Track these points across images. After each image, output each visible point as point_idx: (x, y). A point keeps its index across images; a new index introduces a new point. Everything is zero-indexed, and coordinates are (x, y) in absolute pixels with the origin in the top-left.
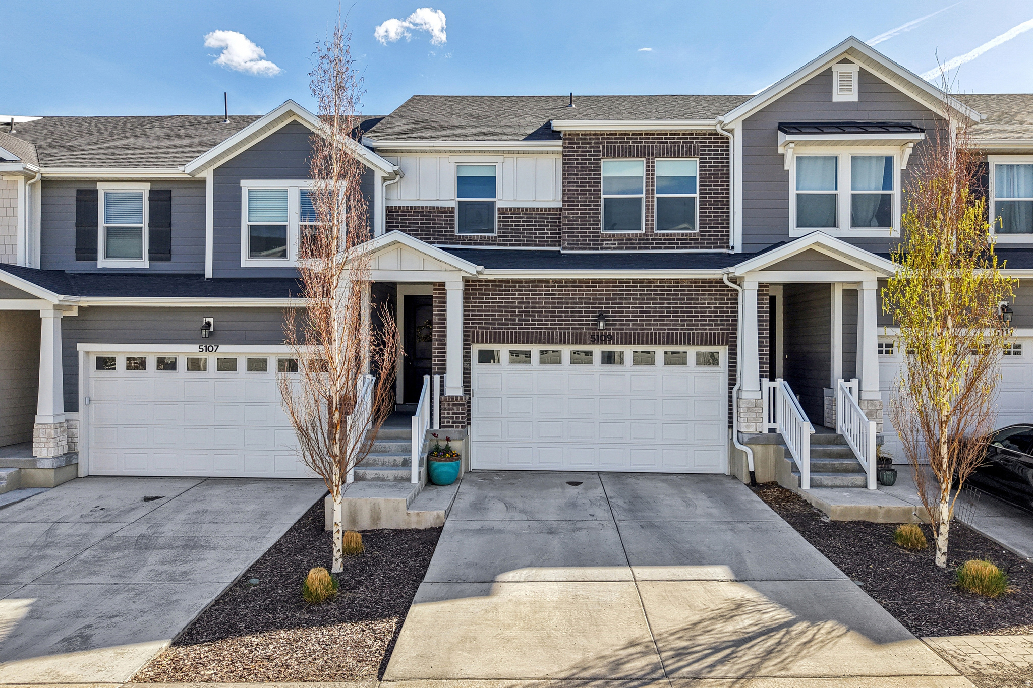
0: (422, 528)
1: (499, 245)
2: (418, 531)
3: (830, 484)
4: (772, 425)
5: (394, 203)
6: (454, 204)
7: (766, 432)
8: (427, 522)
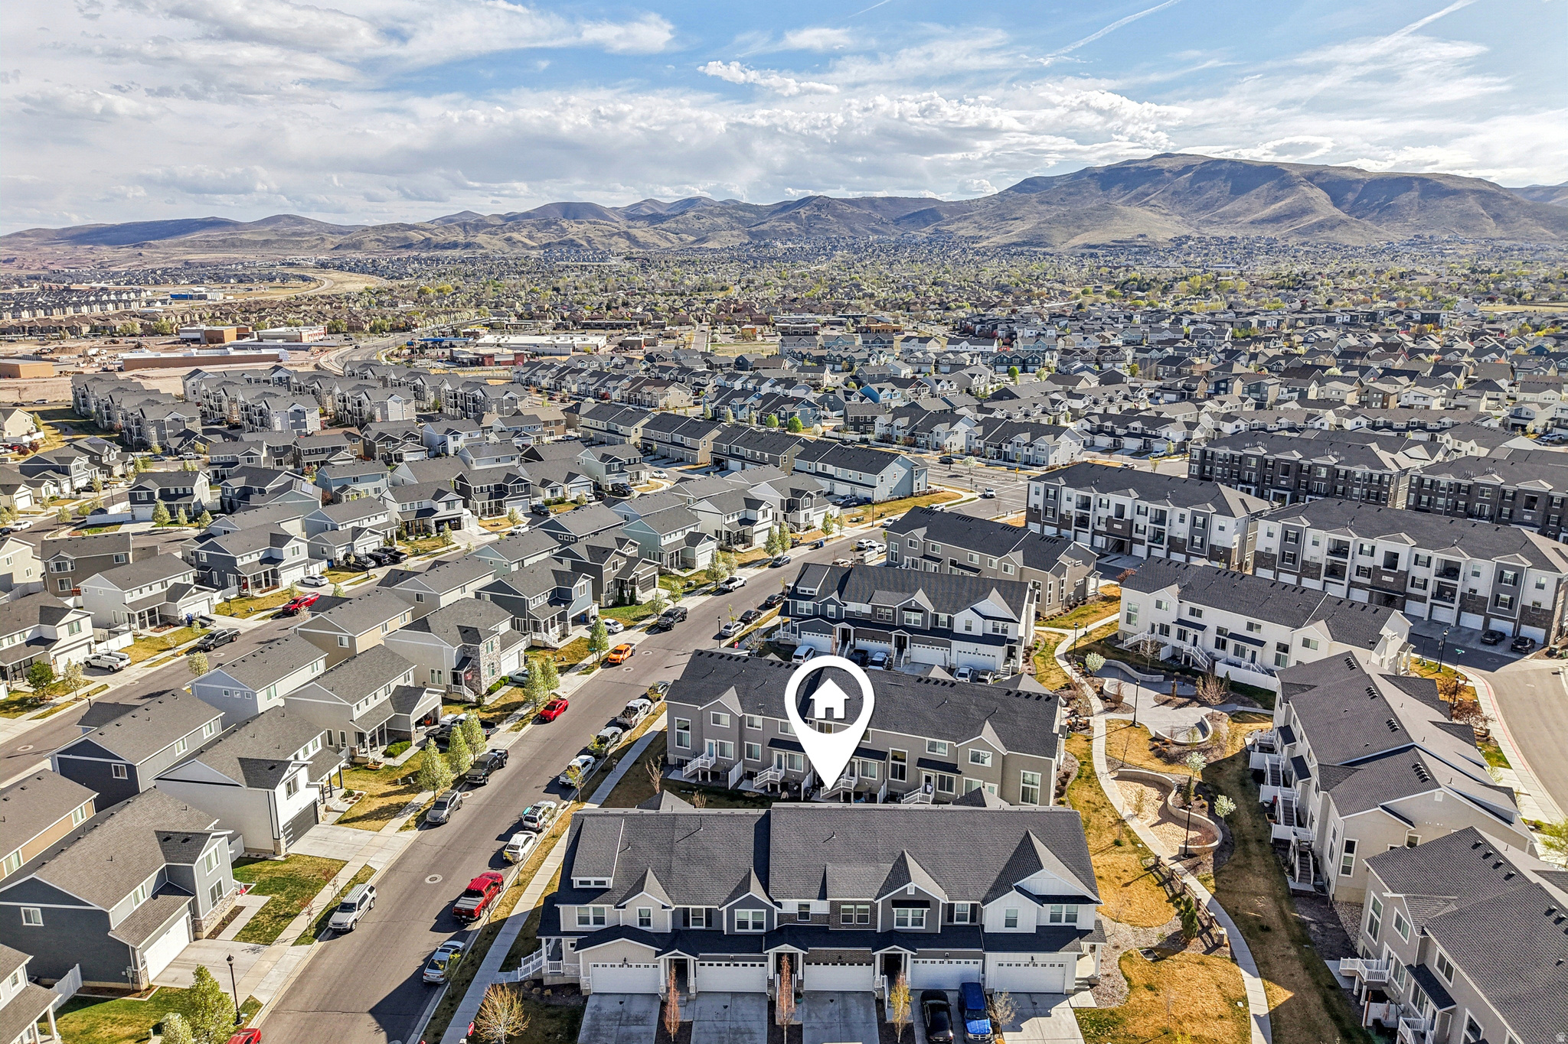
1: (811, 924)
3: (893, 1007)
4: (883, 985)
5: (780, 913)
6: (798, 913)
7: (881, 986)
8: (799, 1023)
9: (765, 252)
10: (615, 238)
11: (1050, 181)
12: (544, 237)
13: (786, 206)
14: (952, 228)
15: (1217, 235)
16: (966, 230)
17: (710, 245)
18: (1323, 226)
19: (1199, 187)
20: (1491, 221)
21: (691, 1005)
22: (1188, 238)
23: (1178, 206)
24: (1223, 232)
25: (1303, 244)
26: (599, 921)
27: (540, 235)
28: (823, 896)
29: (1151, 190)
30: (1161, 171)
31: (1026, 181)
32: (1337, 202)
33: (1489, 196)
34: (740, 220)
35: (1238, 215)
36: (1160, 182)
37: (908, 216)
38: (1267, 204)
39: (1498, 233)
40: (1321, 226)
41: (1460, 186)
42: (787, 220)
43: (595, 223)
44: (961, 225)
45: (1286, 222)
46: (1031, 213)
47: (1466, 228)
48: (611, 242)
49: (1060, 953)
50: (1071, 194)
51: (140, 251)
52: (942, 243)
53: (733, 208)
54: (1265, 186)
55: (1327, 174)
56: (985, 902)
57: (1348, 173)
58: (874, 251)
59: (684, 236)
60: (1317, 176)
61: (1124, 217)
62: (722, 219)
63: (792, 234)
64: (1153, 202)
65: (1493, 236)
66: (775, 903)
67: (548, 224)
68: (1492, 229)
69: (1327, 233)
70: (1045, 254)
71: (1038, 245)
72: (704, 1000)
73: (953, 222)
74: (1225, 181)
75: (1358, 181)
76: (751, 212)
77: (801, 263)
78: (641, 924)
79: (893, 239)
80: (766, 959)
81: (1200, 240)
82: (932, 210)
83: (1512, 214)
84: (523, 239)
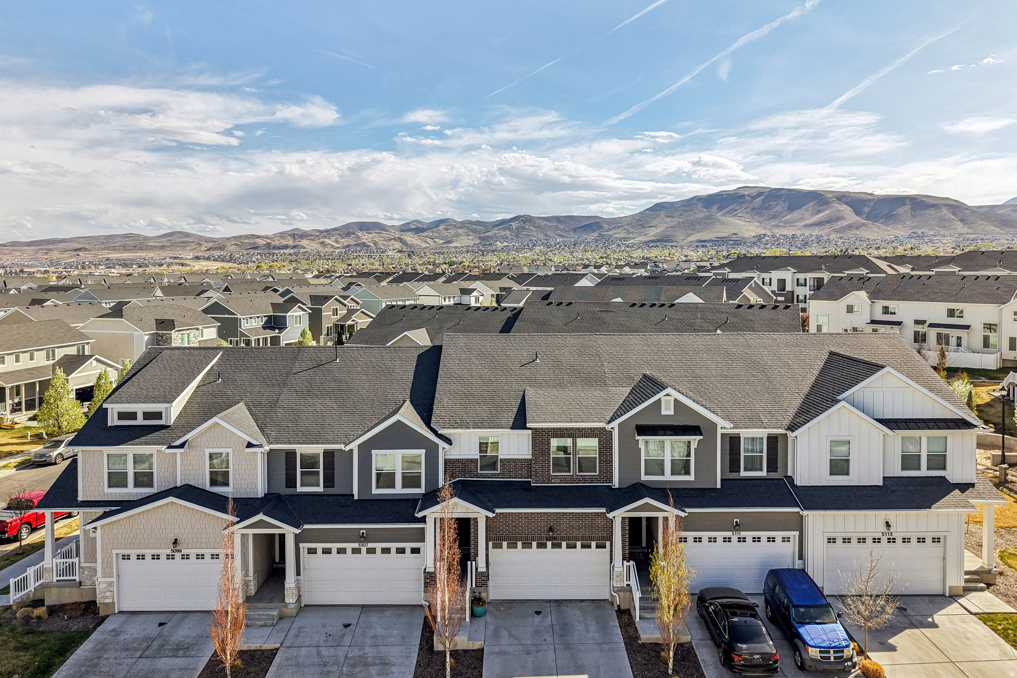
0: (474, 649)
1: (501, 478)
2: (473, 650)
3: (649, 617)
4: (628, 583)
5: (448, 457)
6: (478, 457)
7: (625, 586)
8: (477, 645)
9: (490, 248)
10: (392, 242)
11: (672, 204)
12: (345, 241)
13: (503, 222)
14: (610, 233)
15: (784, 233)
16: (620, 234)
17: (454, 245)
18: (851, 227)
19: (769, 205)
20: (960, 223)
21: (285, 624)
22: (765, 235)
23: (756, 217)
24: (789, 232)
25: (840, 238)
26: (144, 479)
27: (343, 240)
28: (520, 422)
29: (738, 208)
30: (743, 196)
31: (656, 205)
32: (858, 212)
33: (955, 207)
34: (474, 231)
35: (796, 221)
36: (743, 202)
37: (582, 227)
38: (813, 215)
39: (965, 230)
40: (850, 227)
41: (935, 202)
42: (504, 229)
43: (379, 233)
44: (616, 231)
45: (827, 225)
46: (661, 223)
47: (945, 227)
48: (390, 244)
49: (932, 510)
50: (686, 211)
51: (78, 253)
52: (606, 241)
53: (469, 223)
54: (811, 204)
55: (849, 196)
56: (792, 427)
57: (863, 196)
58: (560, 246)
59: (437, 240)
60: (843, 198)
61: (722, 223)
62: (462, 230)
63: (507, 238)
64: (740, 214)
65: (962, 232)
66: (441, 437)
67: (348, 234)
68: (961, 228)
69: (855, 232)
70: (672, 246)
71: (667, 241)
72: (311, 621)
73: (611, 230)
74: (784, 202)
75: (870, 200)
76: (480, 226)
77: (513, 253)
78: (213, 483)
79: (572, 240)
80: (420, 536)
81: (773, 236)
82: (597, 223)
83: (973, 218)
84: (332, 243)
